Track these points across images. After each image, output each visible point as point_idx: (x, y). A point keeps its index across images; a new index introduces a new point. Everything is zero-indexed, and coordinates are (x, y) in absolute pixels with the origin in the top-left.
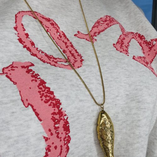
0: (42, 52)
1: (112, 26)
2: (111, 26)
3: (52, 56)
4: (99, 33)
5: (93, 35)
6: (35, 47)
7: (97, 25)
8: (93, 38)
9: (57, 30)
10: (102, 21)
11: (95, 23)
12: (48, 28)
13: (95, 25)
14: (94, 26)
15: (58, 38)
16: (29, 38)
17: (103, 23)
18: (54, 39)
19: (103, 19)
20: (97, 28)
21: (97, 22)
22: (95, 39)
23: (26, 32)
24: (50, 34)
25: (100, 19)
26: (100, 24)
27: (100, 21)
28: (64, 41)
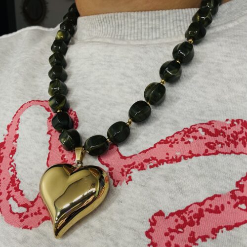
1: (219, 156)
2: (217, 153)
4: (161, 162)
5: (136, 164)
6: (11, 158)
8: (129, 170)
10: (205, 130)
14: (168, 138)
16: (16, 142)
18: (50, 148)
19: (213, 126)
20: (171, 146)
21: (186, 130)
22: (130, 177)
23: (18, 132)
24: (51, 138)
25: (207, 124)
26: (188, 137)
27: (199, 127)
28: (65, 157)
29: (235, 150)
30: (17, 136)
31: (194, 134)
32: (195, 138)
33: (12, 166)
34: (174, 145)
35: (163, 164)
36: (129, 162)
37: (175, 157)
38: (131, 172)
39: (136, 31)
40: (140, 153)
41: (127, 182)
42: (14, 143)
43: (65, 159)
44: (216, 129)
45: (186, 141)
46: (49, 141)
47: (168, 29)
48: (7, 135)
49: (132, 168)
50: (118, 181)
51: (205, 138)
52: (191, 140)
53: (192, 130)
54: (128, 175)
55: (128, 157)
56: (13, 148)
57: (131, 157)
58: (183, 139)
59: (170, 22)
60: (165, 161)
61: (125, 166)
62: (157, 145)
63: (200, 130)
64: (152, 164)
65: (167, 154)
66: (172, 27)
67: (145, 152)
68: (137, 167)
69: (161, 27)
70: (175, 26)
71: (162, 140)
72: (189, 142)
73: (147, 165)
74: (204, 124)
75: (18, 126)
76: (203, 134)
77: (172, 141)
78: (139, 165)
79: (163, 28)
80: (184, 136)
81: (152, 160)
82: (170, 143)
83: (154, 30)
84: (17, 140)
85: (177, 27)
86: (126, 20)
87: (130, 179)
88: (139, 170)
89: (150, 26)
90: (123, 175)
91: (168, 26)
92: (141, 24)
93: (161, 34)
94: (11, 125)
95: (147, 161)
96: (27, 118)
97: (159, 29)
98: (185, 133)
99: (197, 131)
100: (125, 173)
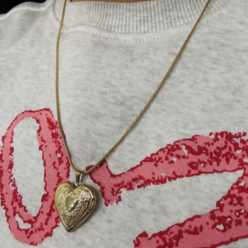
0: (14, 185)
1: (202, 176)
2: (200, 173)
3: (19, 198)
4: (148, 182)
5: (125, 183)
6: (10, 172)
7: (160, 158)
8: (119, 190)
9: (60, 148)
10: (188, 148)
11: (161, 150)
12: (45, 142)
13: (157, 154)
14: (152, 155)
15: (54, 163)
17: (184, 157)
18: (45, 165)
19: (196, 143)
20: (156, 165)
21: (170, 147)
22: (120, 197)
23: (12, 145)
24: (43, 154)
25: (190, 140)
26: (172, 155)
27: (183, 144)
28: (60, 175)
29: (217, 168)
30: (12, 149)
31: (177, 152)
32: (178, 157)
33: (12, 181)
34: (159, 164)
35: (149, 185)
36: (118, 181)
37: (160, 178)
38: (121, 192)
39: (124, 23)
40: (128, 171)
41: (117, 202)
42: (10, 156)
43: (60, 176)
44: (198, 146)
45: (170, 160)
46: (43, 157)
47: (157, 21)
48: (3, 147)
49: (121, 188)
50: (109, 201)
51: (188, 158)
52: (175, 159)
53: (175, 147)
54: (118, 195)
55: (117, 176)
56: (10, 162)
57: (120, 175)
58: (167, 159)
59: (159, 13)
60: (152, 181)
61: (115, 186)
62: (143, 163)
63: (184, 147)
64: (139, 184)
65: (153, 174)
66: (161, 19)
67: (132, 169)
68: (126, 187)
69: (150, 19)
70: (165, 17)
71: (147, 158)
72: (172, 162)
73: (135, 185)
74: (187, 139)
75: (12, 138)
76: (186, 152)
77: (157, 159)
78: (128, 184)
79: (152, 20)
80: (168, 154)
81: (139, 179)
82: (155, 162)
83: (142, 23)
84: (12, 154)
85: (167, 18)
86: (115, 10)
87: (120, 199)
88: (128, 190)
89: (138, 19)
90: (113, 195)
91: (157, 18)
92: (130, 15)
93: (150, 28)
94: (6, 136)
95: (135, 180)
96: (21, 131)
97: (148, 21)
98: (169, 150)
99: (180, 149)
100: (115, 193)
